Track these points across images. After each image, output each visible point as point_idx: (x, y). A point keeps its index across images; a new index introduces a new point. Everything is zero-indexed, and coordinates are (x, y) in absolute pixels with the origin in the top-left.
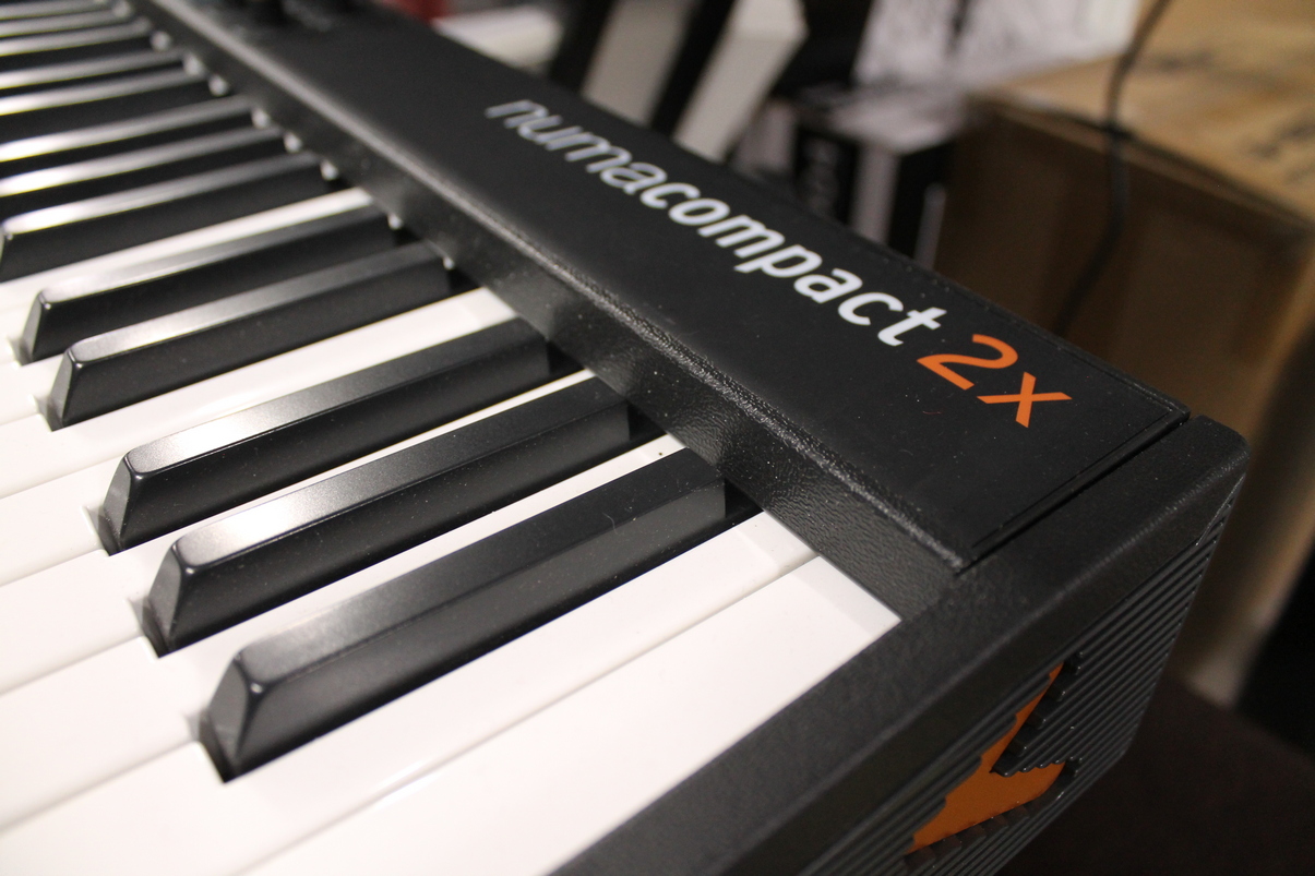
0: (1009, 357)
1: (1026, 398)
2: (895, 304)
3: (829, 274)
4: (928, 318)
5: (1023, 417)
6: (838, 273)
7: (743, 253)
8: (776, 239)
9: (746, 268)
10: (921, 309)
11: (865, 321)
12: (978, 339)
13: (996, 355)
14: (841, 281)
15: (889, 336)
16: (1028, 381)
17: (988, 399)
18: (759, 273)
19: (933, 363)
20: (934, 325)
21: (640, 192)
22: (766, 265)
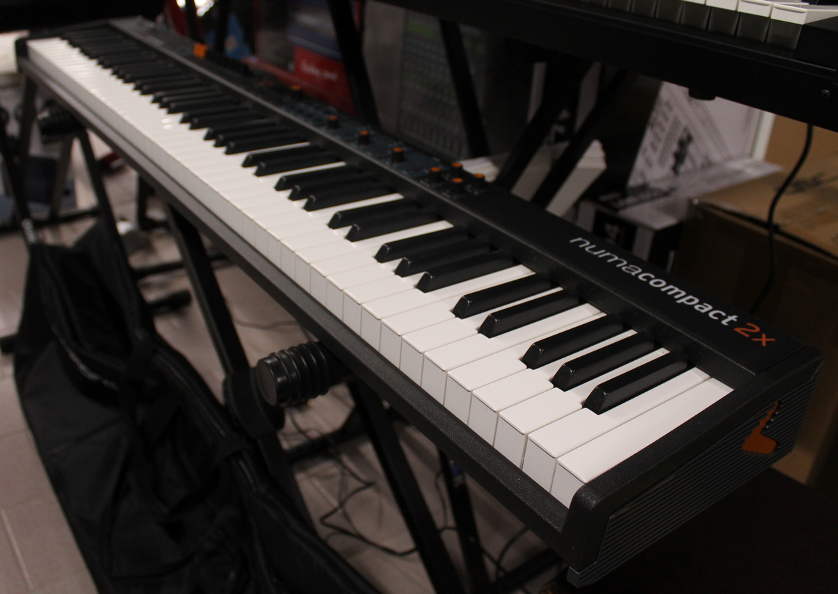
0: (757, 329)
1: (764, 340)
2: (724, 314)
3: (702, 304)
4: (733, 318)
5: (764, 344)
6: (705, 304)
7: (677, 297)
8: (683, 293)
9: (679, 301)
10: (731, 315)
11: (716, 318)
12: (749, 324)
13: (754, 329)
14: (707, 307)
15: (724, 322)
16: (764, 336)
17: (754, 340)
18: (682, 303)
19: (738, 330)
20: (736, 320)
21: (637, 275)
22: (684, 300)
